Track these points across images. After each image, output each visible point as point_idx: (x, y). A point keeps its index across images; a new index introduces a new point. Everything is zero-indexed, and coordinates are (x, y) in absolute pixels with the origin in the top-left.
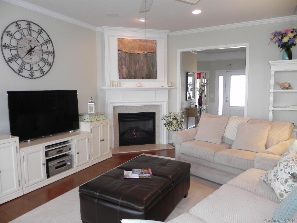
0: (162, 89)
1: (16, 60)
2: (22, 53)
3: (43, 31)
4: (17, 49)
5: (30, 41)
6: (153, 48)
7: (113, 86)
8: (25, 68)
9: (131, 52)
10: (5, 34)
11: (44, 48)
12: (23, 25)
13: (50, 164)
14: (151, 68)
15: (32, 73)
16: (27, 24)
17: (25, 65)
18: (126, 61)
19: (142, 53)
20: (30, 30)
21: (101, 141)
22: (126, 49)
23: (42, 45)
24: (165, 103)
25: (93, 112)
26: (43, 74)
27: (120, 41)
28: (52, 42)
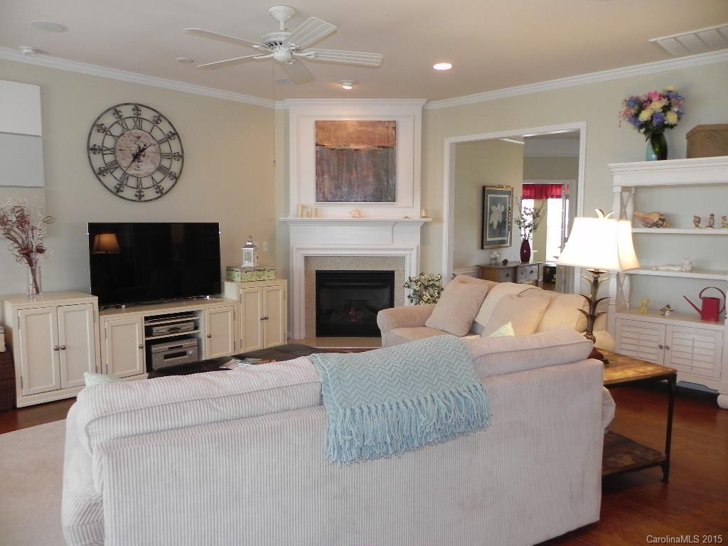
0: (406, 222)
1: (111, 170)
2: (123, 159)
3: (161, 118)
4: (114, 153)
5: (139, 138)
6: (388, 137)
7: (302, 216)
8: (128, 184)
9: (340, 146)
10: (95, 129)
11: (165, 148)
12: (127, 112)
13: (154, 349)
14: (385, 178)
15: (140, 192)
16: (134, 110)
17: (128, 178)
18: (332, 167)
19: (364, 150)
20: (138, 118)
21: (261, 319)
22: (332, 143)
23: (160, 142)
24: (414, 253)
25: (251, 265)
26: (161, 193)
27: (320, 127)
28: (178, 137)
